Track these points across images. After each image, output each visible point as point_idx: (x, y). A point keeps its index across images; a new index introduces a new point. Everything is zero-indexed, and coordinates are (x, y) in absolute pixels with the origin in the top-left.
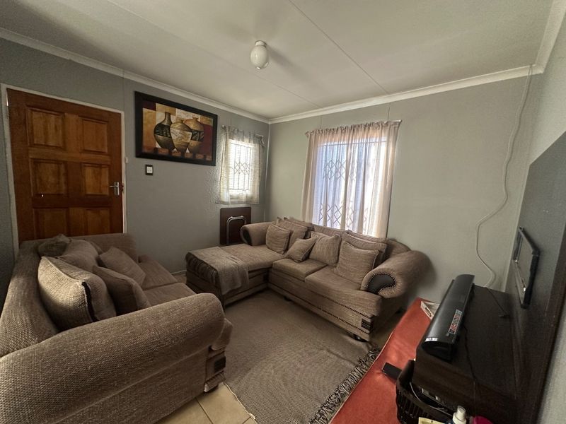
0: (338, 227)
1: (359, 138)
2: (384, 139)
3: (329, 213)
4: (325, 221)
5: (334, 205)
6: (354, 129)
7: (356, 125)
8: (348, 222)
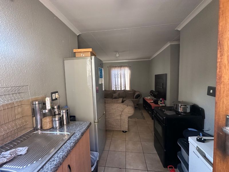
0: (119, 89)
1: (122, 68)
2: (128, 69)
3: (117, 87)
4: (116, 89)
5: (118, 85)
6: (121, 67)
7: (121, 65)
8: (122, 88)
